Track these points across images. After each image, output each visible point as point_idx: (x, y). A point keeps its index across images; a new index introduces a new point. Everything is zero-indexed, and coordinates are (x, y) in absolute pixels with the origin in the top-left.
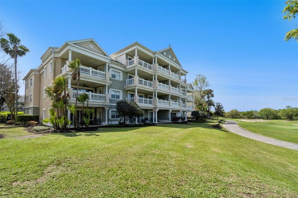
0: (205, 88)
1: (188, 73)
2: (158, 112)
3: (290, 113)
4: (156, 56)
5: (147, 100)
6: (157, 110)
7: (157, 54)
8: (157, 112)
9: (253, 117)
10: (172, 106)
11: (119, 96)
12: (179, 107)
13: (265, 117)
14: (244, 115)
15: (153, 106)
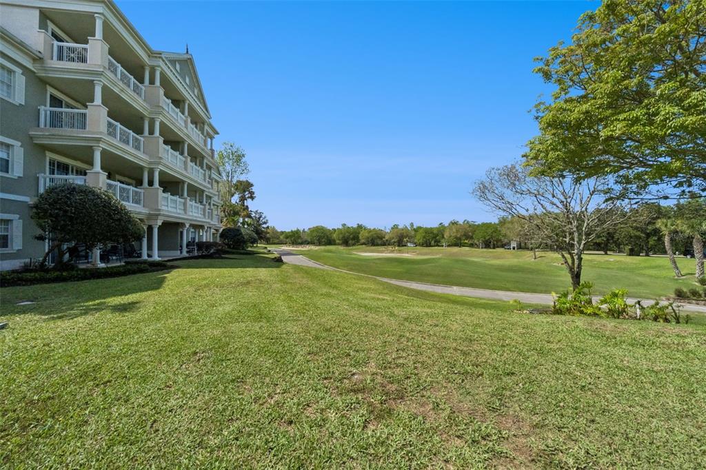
0: (239, 177)
1: (218, 134)
2: (160, 228)
3: (347, 234)
4: (159, 66)
5: (130, 189)
6: (160, 223)
7: (161, 60)
8: (158, 228)
9: (300, 241)
10: (191, 214)
11: (7, 161)
12: (202, 216)
13: (316, 241)
14: (287, 238)
15: (145, 211)
